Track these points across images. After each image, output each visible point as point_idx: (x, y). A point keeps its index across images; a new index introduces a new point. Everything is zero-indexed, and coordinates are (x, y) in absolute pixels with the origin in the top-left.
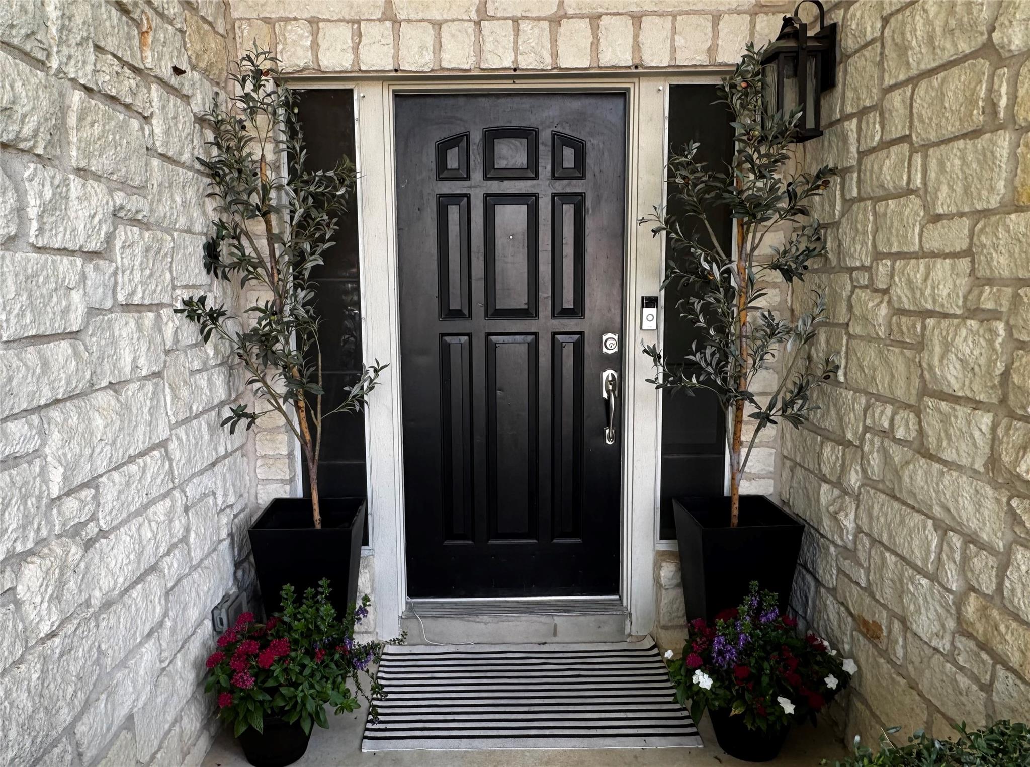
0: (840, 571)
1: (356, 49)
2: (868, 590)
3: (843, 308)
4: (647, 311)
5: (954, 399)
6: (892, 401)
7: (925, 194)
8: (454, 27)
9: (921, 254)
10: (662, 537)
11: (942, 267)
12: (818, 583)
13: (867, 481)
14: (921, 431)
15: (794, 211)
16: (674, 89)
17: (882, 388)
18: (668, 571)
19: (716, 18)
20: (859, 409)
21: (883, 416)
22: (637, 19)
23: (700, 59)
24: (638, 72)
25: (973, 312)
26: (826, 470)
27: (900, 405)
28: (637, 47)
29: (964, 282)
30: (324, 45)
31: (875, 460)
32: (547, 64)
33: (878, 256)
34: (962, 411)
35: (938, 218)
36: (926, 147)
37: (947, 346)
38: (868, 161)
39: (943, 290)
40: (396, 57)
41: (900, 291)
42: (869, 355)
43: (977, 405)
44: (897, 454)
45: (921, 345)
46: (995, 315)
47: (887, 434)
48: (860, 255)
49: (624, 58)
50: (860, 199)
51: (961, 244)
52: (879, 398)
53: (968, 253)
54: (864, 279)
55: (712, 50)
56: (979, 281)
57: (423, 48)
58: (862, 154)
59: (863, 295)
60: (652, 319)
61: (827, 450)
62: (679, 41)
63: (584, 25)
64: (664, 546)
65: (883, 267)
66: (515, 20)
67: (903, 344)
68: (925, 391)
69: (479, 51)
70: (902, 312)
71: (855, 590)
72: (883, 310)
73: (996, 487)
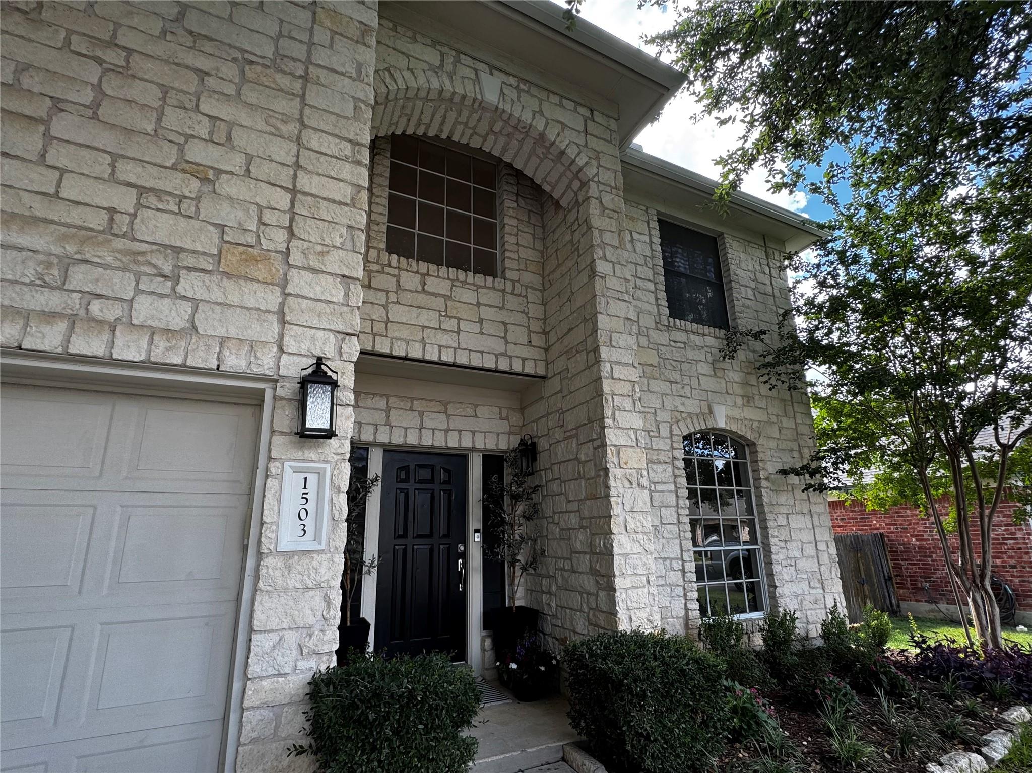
0: (552, 625)
1: (375, 434)
2: (563, 627)
3: (545, 530)
4: (476, 535)
5: (580, 553)
6: (563, 558)
7: (565, 494)
8: (412, 430)
9: (567, 512)
10: (484, 629)
11: (573, 515)
12: (544, 634)
13: (559, 588)
14: (572, 566)
15: (528, 498)
16: (484, 455)
17: (560, 555)
18: (488, 643)
19: (498, 434)
20: (553, 563)
21: (561, 564)
22: (473, 432)
23: (493, 447)
24: (474, 449)
25: (582, 527)
26: (544, 588)
27: (565, 559)
28: (473, 442)
29: (578, 519)
30: (363, 432)
31: (560, 579)
32: (443, 445)
33: (554, 513)
34: (582, 556)
35: (570, 501)
36: (565, 482)
37: (576, 537)
38: (549, 484)
39: (574, 521)
40: (390, 438)
41: (562, 523)
42: (555, 544)
43: (585, 553)
44: (566, 574)
45: (569, 539)
46: (587, 527)
47: (563, 569)
48: (549, 513)
49: (470, 445)
50: (547, 495)
51: (576, 509)
52: (559, 558)
53: (578, 511)
54: (551, 520)
55: (497, 445)
56: (582, 519)
57: (399, 436)
58: (547, 482)
59: (551, 525)
60: (478, 538)
61: (544, 581)
62: (487, 441)
63: (456, 433)
64: (484, 633)
65: (556, 517)
66: (433, 430)
67: (564, 539)
68: (572, 552)
69: (420, 439)
70: (563, 529)
71: (558, 629)
72: (558, 530)
73: (592, 575)
